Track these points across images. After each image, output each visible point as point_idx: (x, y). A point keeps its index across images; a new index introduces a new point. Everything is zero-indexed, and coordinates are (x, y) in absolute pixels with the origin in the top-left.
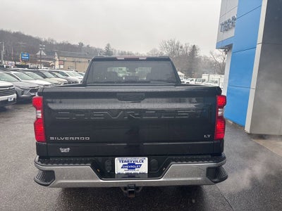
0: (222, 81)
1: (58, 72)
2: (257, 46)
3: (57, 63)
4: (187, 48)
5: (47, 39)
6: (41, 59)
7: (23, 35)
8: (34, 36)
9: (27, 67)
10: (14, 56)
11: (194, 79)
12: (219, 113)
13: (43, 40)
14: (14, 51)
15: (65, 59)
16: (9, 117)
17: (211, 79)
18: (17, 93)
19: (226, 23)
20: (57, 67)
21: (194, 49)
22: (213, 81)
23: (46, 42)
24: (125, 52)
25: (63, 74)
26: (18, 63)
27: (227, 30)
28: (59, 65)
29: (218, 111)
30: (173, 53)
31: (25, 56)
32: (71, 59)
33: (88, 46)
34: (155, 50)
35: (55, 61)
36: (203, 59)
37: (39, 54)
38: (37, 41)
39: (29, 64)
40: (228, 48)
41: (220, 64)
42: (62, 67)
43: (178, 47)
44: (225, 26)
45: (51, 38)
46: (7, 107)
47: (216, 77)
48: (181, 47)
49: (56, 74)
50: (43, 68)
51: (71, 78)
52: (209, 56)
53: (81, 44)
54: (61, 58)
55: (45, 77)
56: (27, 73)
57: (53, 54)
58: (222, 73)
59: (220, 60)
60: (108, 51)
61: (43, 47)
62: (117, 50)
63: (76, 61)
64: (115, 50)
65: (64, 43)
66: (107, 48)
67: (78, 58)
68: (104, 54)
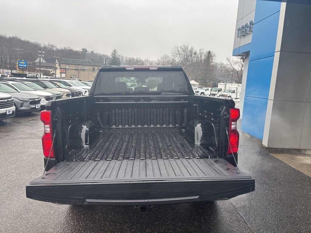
0: (239, 90)
1: (60, 82)
2: (276, 54)
3: (58, 71)
4: (201, 54)
5: (46, 44)
6: (40, 67)
7: (20, 40)
8: (32, 41)
9: (25, 75)
10: (10, 64)
11: (210, 89)
12: (233, 127)
13: (42, 45)
14: (10, 59)
15: (67, 67)
16: (7, 132)
17: (227, 88)
18: (15, 105)
19: (243, 28)
20: (58, 75)
21: (209, 55)
22: (230, 91)
23: (45, 48)
24: (133, 59)
25: (65, 84)
26: (14, 72)
27: (244, 36)
28: (61, 73)
29: (231, 124)
30: (186, 59)
31: (23, 64)
32: (74, 67)
33: (92, 52)
34: (166, 57)
35: (55, 69)
36: (219, 66)
37: (37, 61)
38: (35, 48)
39: (27, 73)
40: (245, 55)
41: (237, 72)
42: (64, 75)
43: (192, 53)
44: (242, 31)
45: (51, 43)
46: (4, 121)
47: (233, 86)
48: (195, 53)
49: (58, 84)
50: (42, 77)
51: (74, 88)
52: (225, 62)
53: (85, 51)
54: (63, 66)
55: (45, 87)
56: (26, 83)
57: (53, 61)
58: (239, 82)
59: (237, 68)
60: (114, 58)
61: (43, 54)
62: (124, 57)
63: (79, 69)
64: (123, 57)
65: (65, 49)
66: (114, 54)
67: (81, 66)
68: (110, 61)
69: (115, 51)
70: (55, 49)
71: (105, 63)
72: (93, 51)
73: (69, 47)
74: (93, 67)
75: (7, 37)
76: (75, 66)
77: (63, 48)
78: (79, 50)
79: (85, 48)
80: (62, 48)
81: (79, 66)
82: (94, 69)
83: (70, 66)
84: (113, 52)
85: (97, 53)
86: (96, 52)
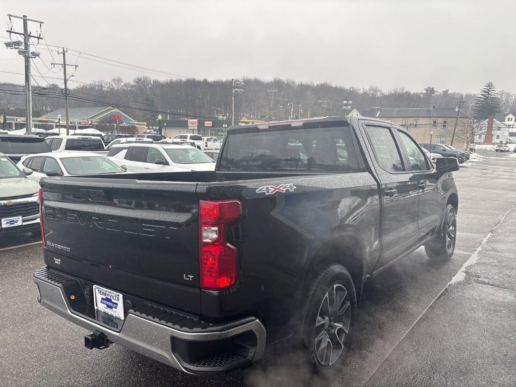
32: (399, 122)
33: (445, 93)
45: (374, 86)
53: (431, 91)
60: (486, 98)
61: (349, 105)
62: (512, 94)
63: (408, 124)
64: (508, 95)
65: (396, 92)
66: (486, 92)
67: (413, 119)
68: (477, 105)
69: (490, 85)
70: (379, 94)
71: (459, 110)
72: (447, 91)
73: (403, 89)
74: (435, 119)
75: (314, 85)
76: (401, 119)
77: (393, 92)
78: (420, 92)
79: (431, 87)
80: (391, 92)
81: (409, 119)
82: (435, 122)
83: (393, 120)
84: (485, 88)
85: (454, 94)
86: (453, 92)
